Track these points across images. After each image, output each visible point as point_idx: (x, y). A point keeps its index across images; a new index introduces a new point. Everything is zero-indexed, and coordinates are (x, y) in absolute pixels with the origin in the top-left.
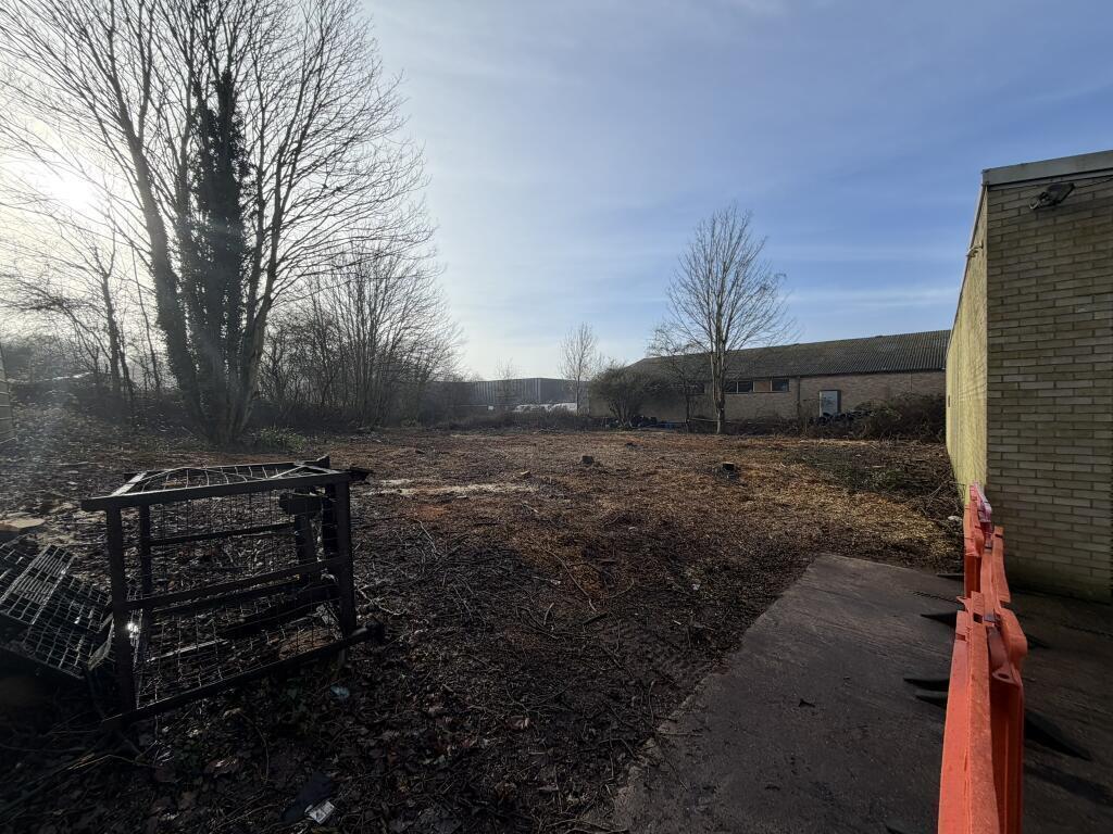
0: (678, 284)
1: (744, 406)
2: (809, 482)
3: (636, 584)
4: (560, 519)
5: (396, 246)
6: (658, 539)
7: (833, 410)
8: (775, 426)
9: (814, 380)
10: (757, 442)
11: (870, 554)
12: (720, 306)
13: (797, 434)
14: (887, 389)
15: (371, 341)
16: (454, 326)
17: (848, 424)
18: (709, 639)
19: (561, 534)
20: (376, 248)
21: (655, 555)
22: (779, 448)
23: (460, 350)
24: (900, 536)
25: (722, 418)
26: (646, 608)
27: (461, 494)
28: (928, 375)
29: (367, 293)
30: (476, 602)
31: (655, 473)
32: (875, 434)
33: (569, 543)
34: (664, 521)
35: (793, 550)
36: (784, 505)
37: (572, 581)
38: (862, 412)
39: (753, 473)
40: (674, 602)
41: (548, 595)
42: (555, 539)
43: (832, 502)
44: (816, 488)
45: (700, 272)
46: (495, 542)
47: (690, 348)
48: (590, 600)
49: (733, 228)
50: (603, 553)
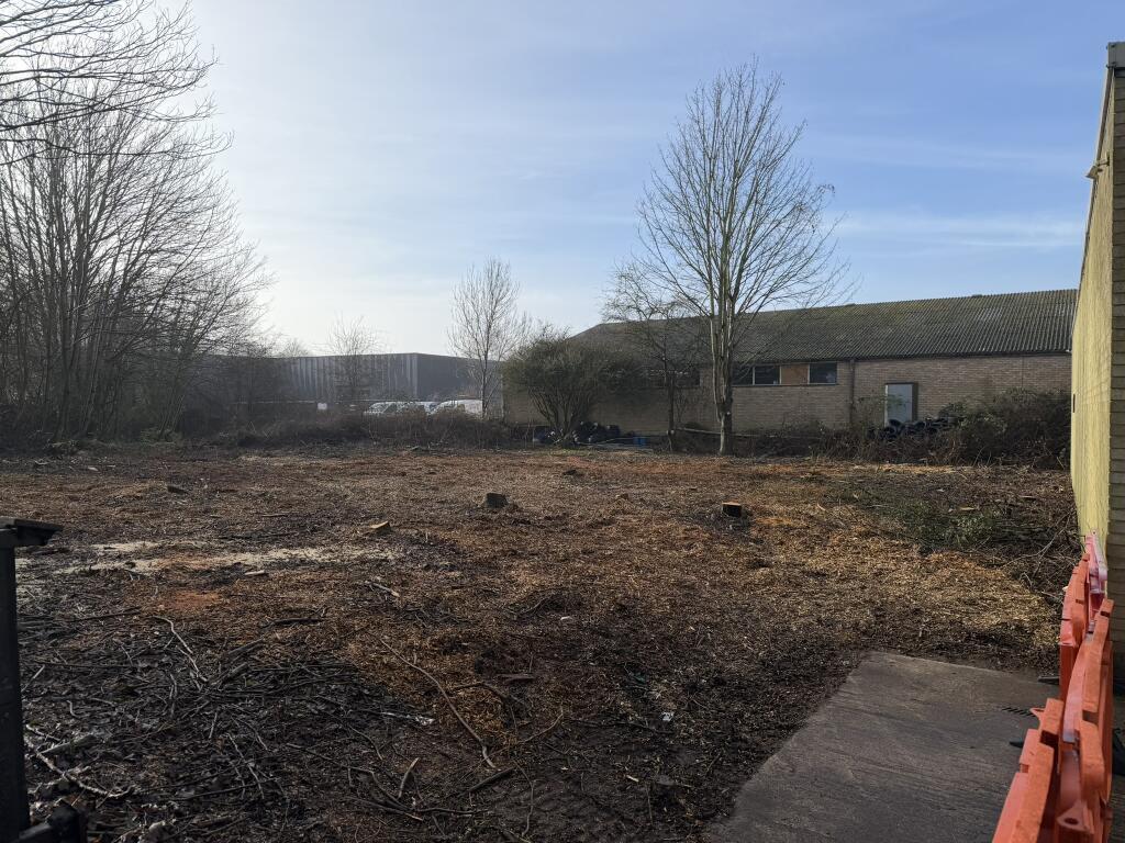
0: (658, 197)
1: (762, 407)
2: (860, 535)
3: (566, 715)
4: (439, 607)
5: (130, 94)
6: (607, 636)
7: (905, 416)
8: (814, 442)
9: (876, 366)
10: (783, 469)
11: (944, 651)
12: (727, 238)
13: (849, 455)
14: (987, 382)
15: (77, 274)
16: (247, 252)
17: (927, 439)
18: (682, 802)
19: (439, 633)
20: (90, 95)
21: (602, 664)
22: (817, 479)
23: (261, 297)
24: (990, 620)
25: (728, 429)
26: (581, 757)
27: (255, 568)
28: (1046, 361)
29: (69, 179)
30: (274, 764)
31: (610, 522)
32: (967, 456)
33: (452, 648)
34: (621, 605)
35: (829, 649)
36: (818, 574)
37: (455, 716)
38: (950, 419)
39: (772, 520)
40: (630, 743)
41: (408, 745)
42: (427, 643)
43: (894, 568)
44: (872, 544)
45: (695, 176)
46: (313, 654)
47: (677, 307)
48: (485, 749)
49: (751, 102)
50: (512, 664)
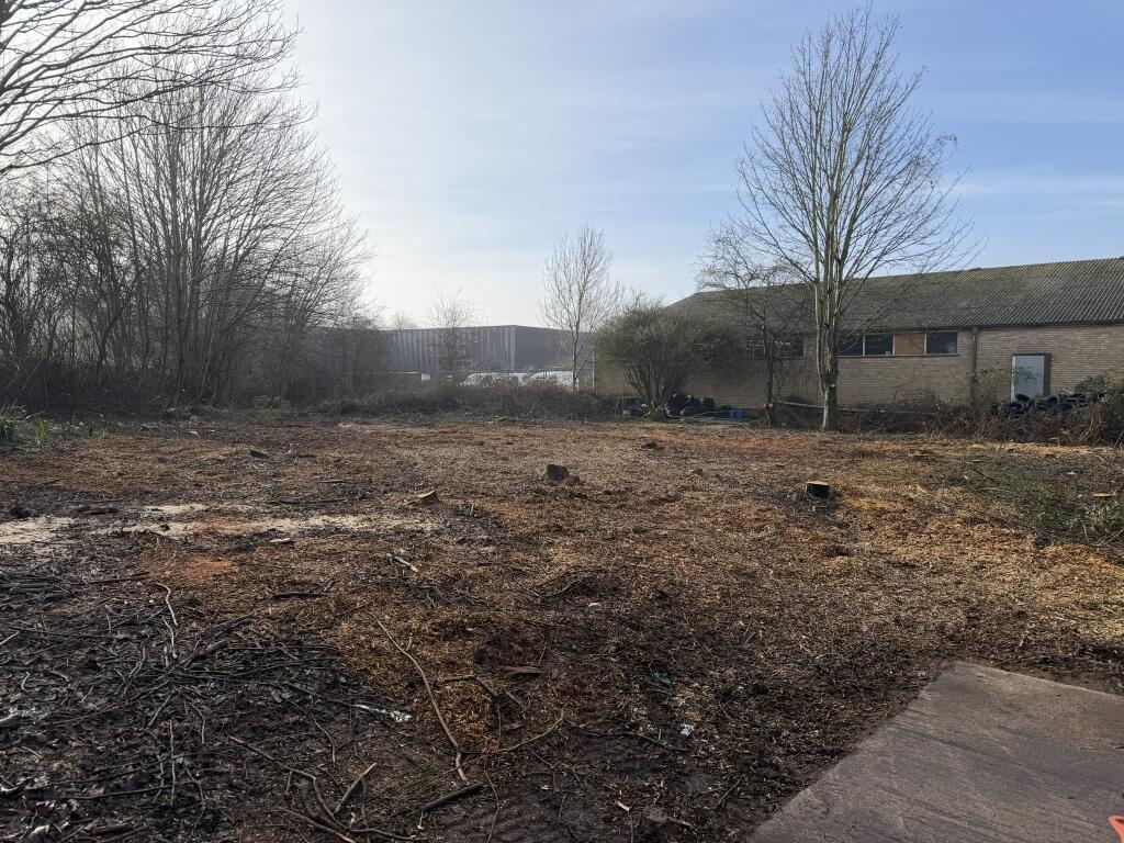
0: (759, 155)
1: (874, 380)
2: (966, 522)
4: (457, 585)
6: (637, 628)
7: (1034, 390)
8: (928, 418)
9: (1003, 335)
10: (890, 446)
11: (1049, 665)
12: (835, 196)
13: (968, 433)
17: (1060, 416)
19: (446, 616)
21: (623, 661)
22: (926, 457)
24: (1114, 631)
25: (832, 403)
26: (570, 773)
27: (285, 535)
31: (675, 499)
32: (1107, 436)
33: (454, 634)
34: (661, 592)
35: (901, 655)
36: (906, 565)
37: (435, 714)
38: (1088, 395)
39: (864, 503)
40: (635, 760)
41: (373, 746)
42: (426, 627)
43: (999, 561)
44: (976, 532)
45: (800, 131)
46: (300, 633)
47: (780, 273)
48: (459, 756)
49: (864, 49)
50: (520, 654)
